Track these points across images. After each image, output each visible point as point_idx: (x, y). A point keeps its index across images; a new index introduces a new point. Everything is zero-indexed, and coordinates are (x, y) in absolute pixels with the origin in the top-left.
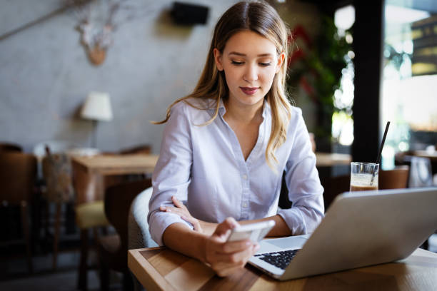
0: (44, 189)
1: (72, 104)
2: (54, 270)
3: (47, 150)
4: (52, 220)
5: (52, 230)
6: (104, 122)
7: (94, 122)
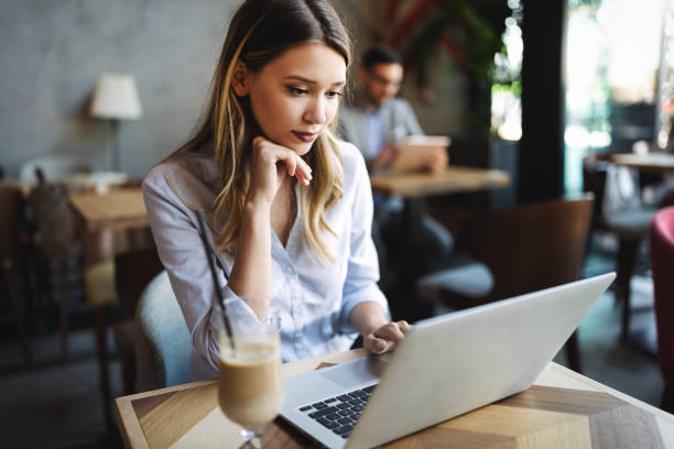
0: (38, 238)
1: (77, 94)
2: (65, 359)
3: (39, 174)
4: (56, 280)
5: (57, 296)
6: (129, 122)
7: (114, 124)
